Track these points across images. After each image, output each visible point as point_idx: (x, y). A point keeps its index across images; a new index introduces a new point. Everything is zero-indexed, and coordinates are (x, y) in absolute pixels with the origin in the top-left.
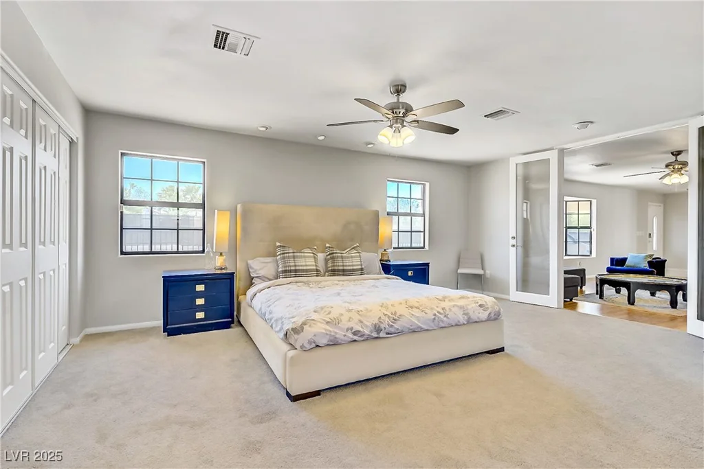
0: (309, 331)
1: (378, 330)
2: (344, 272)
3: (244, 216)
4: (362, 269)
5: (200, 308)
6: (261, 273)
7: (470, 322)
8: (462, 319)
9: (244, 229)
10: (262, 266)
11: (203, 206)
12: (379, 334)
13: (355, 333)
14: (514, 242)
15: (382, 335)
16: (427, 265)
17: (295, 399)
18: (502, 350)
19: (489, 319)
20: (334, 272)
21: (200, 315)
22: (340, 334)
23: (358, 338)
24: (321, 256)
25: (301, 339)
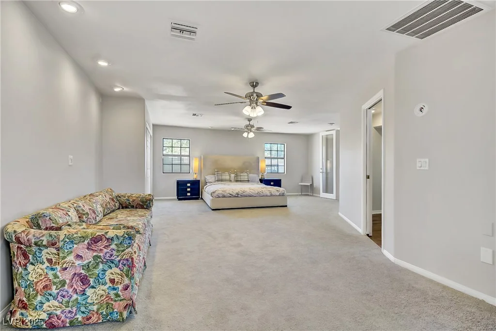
0: (217, 193)
1: (238, 195)
2: (241, 181)
3: (204, 159)
4: (248, 181)
5: (189, 192)
6: (210, 181)
7: (272, 195)
8: (269, 194)
9: (204, 164)
10: (210, 178)
11: (189, 156)
12: (237, 196)
13: (231, 194)
14: (321, 171)
15: (239, 196)
16: (280, 180)
17: (213, 210)
18: (286, 206)
19: (280, 195)
20: (237, 181)
21: (189, 194)
22: (225, 194)
23: (231, 196)
24: (233, 175)
25: (215, 195)
